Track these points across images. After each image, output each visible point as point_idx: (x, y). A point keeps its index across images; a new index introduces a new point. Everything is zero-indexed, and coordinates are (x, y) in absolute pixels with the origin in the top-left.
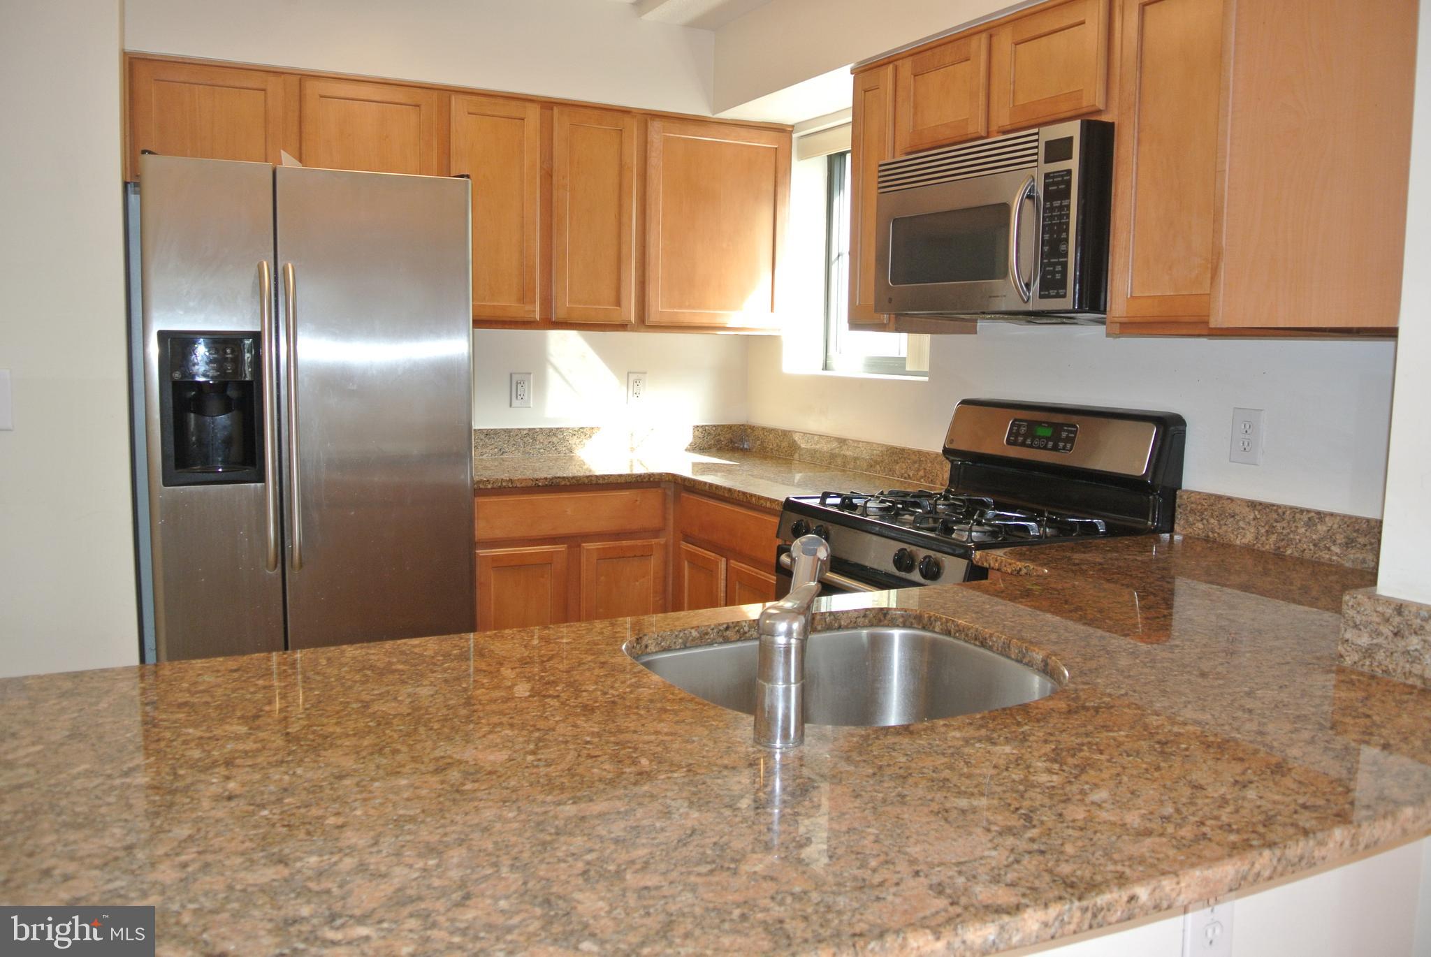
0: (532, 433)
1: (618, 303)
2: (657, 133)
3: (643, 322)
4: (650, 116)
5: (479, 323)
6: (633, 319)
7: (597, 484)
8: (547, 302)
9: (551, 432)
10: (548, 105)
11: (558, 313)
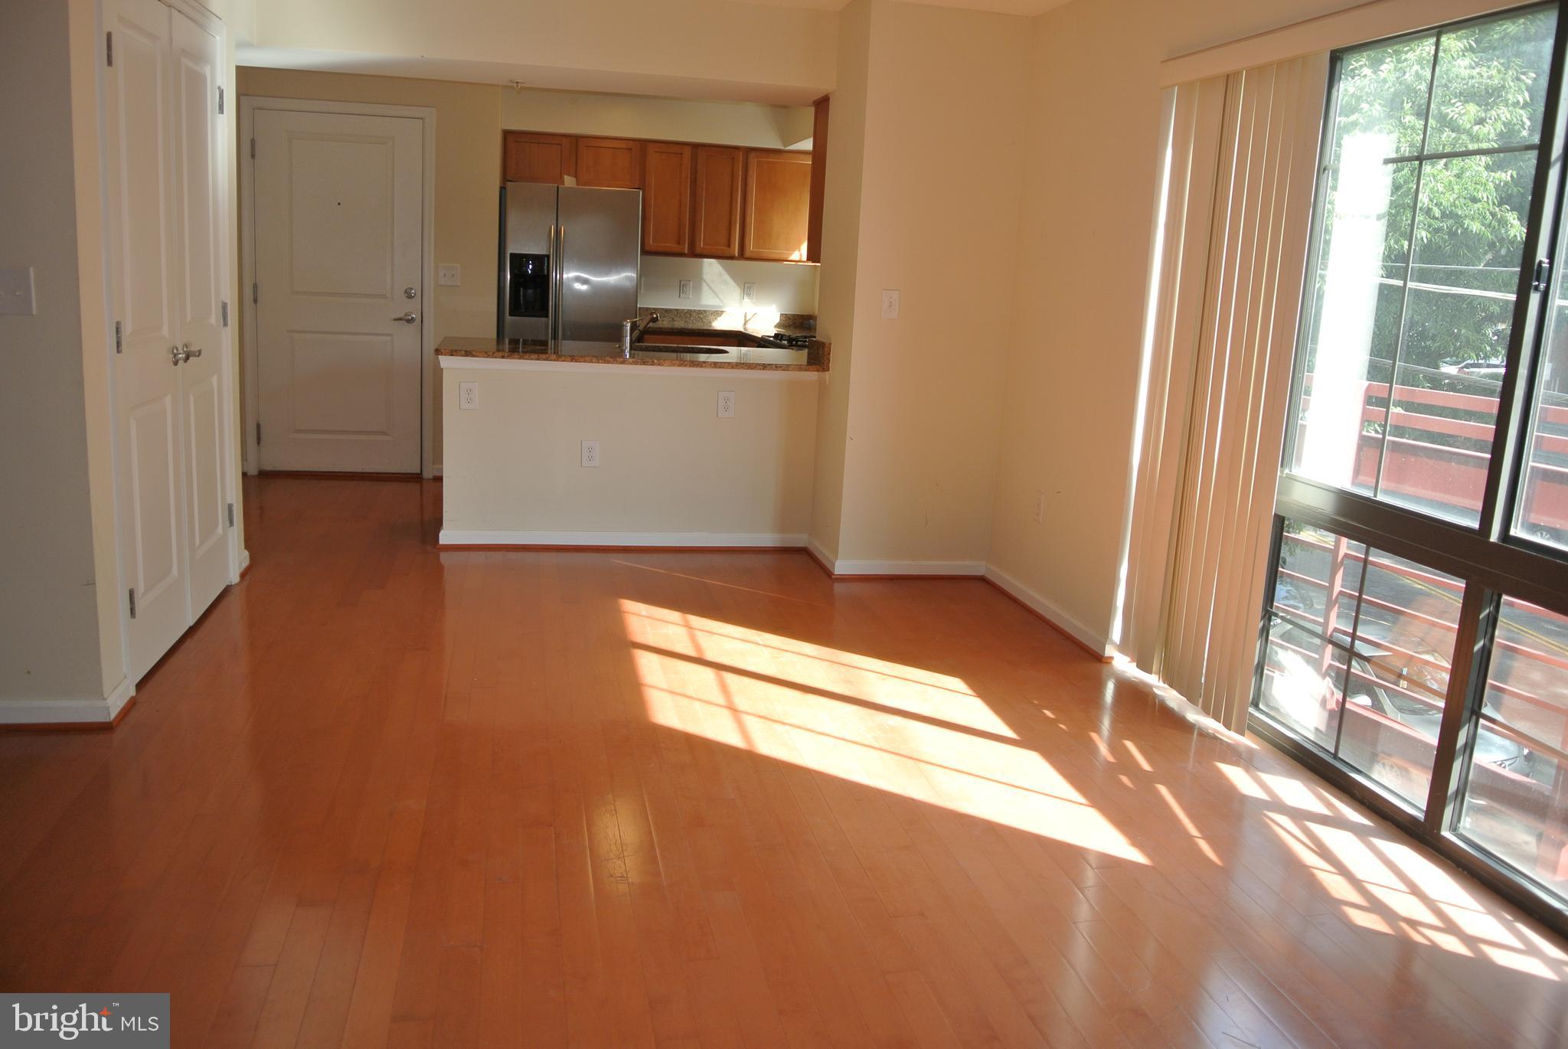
0: (690, 312)
1: (729, 246)
2: (753, 160)
3: (742, 256)
4: (749, 150)
5: (645, 252)
6: (737, 255)
7: (703, 333)
8: (692, 244)
9: (700, 312)
10: (696, 146)
11: (698, 251)
